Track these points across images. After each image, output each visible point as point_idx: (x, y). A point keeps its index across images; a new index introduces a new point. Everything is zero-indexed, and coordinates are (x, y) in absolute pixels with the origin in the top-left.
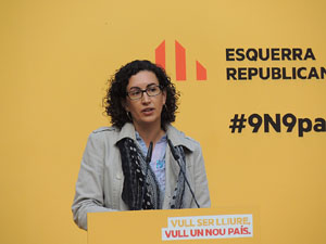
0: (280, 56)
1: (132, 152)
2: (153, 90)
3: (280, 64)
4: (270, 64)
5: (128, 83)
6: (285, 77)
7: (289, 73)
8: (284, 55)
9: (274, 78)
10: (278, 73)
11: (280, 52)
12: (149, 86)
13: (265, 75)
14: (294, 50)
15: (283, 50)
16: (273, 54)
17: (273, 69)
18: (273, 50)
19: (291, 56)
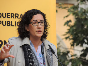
0: (10, 17)
1: (28, 51)
2: (42, 23)
3: (10, 20)
4: (6, 19)
5: (32, 18)
6: (12, 26)
7: (14, 24)
8: (11, 16)
9: (8, 25)
10: (9, 23)
11: (10, 15)
12: (41, 20)
13: (4, 24)
14: (16, 14)
15: (12, 14)
16: (8, 15)
17: (8, 22)
18: (8, 14)
19: (14, 17)
